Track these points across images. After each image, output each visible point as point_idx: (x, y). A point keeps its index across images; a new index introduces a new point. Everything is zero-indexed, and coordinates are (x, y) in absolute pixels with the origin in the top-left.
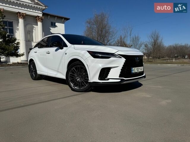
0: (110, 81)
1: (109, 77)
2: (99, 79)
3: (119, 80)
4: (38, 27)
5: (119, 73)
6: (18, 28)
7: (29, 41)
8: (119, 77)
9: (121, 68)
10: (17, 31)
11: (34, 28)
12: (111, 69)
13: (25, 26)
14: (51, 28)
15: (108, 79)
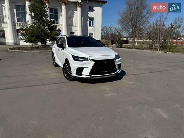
0: (83, 76)
1: (82, 74)
2: (76, 74)
3: (89, 76)
4: (77, 12)
5: (89, 72)
6: (61, 14)
7: (70, 26)
8: (89, 74)
9: (91, 68)
10: (60, 17)
11: (74, 14)
12: (84, 69)
13: (67, 12)
14: (89, 13)
15: (82, 75)
